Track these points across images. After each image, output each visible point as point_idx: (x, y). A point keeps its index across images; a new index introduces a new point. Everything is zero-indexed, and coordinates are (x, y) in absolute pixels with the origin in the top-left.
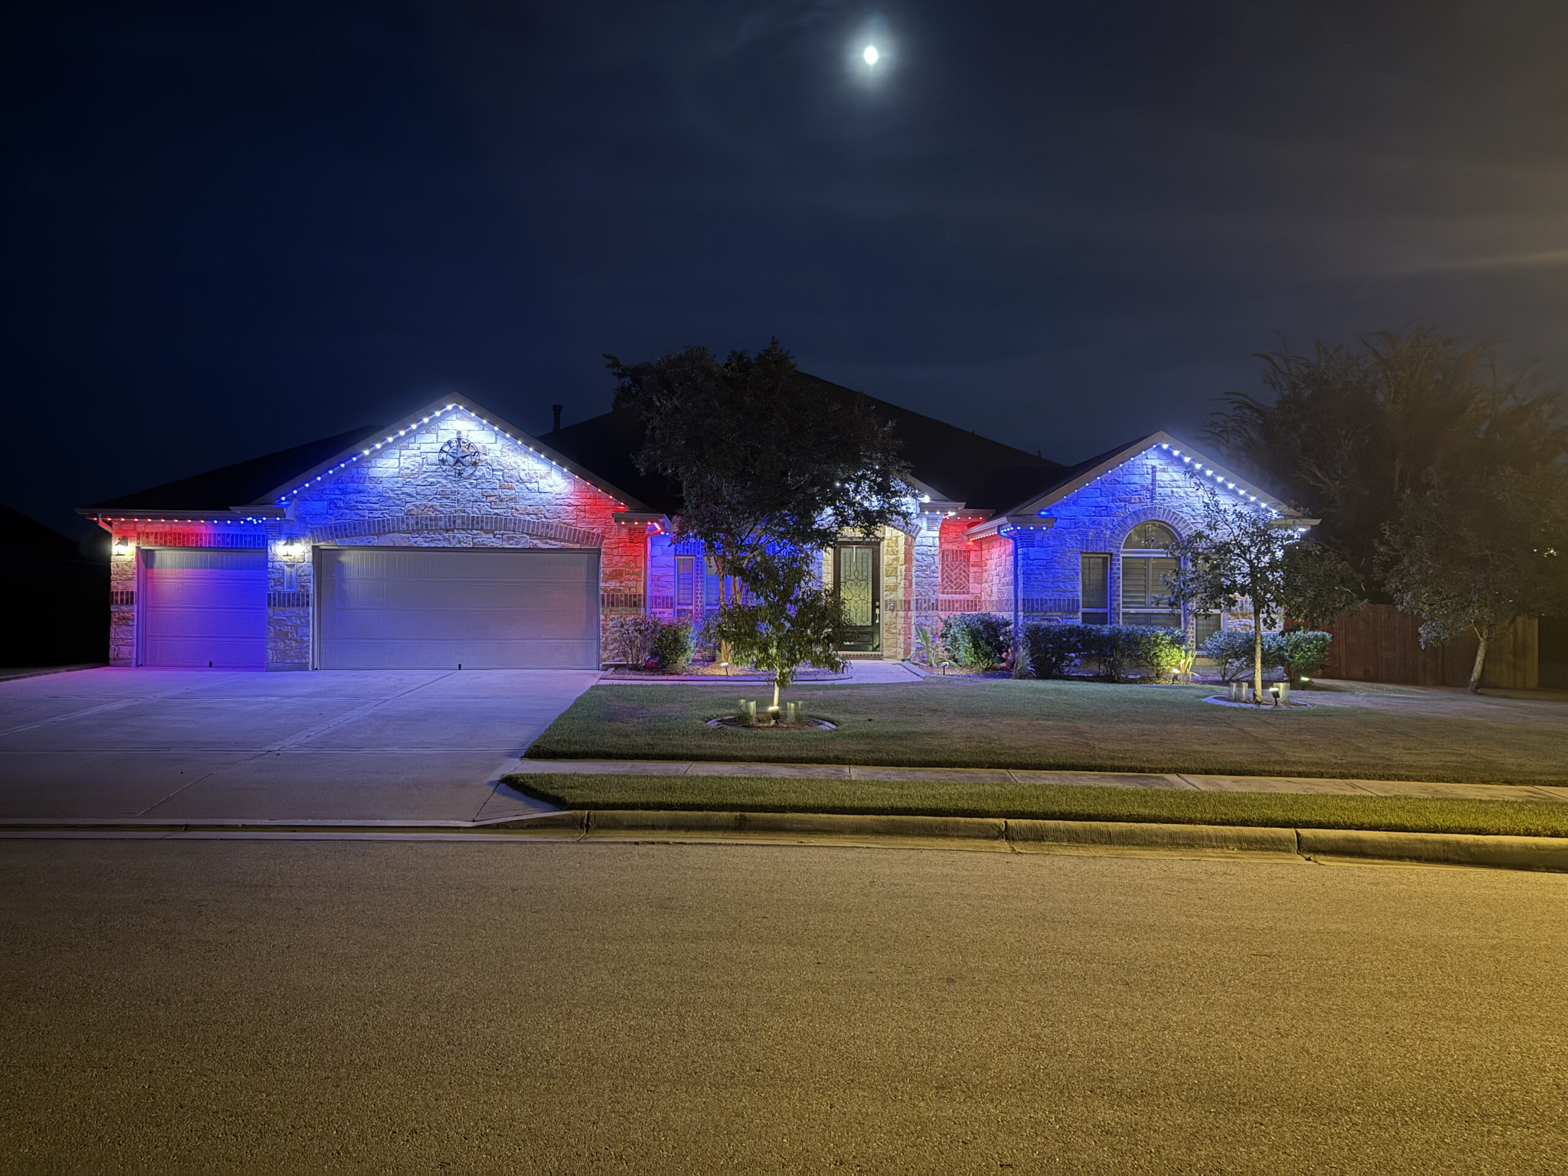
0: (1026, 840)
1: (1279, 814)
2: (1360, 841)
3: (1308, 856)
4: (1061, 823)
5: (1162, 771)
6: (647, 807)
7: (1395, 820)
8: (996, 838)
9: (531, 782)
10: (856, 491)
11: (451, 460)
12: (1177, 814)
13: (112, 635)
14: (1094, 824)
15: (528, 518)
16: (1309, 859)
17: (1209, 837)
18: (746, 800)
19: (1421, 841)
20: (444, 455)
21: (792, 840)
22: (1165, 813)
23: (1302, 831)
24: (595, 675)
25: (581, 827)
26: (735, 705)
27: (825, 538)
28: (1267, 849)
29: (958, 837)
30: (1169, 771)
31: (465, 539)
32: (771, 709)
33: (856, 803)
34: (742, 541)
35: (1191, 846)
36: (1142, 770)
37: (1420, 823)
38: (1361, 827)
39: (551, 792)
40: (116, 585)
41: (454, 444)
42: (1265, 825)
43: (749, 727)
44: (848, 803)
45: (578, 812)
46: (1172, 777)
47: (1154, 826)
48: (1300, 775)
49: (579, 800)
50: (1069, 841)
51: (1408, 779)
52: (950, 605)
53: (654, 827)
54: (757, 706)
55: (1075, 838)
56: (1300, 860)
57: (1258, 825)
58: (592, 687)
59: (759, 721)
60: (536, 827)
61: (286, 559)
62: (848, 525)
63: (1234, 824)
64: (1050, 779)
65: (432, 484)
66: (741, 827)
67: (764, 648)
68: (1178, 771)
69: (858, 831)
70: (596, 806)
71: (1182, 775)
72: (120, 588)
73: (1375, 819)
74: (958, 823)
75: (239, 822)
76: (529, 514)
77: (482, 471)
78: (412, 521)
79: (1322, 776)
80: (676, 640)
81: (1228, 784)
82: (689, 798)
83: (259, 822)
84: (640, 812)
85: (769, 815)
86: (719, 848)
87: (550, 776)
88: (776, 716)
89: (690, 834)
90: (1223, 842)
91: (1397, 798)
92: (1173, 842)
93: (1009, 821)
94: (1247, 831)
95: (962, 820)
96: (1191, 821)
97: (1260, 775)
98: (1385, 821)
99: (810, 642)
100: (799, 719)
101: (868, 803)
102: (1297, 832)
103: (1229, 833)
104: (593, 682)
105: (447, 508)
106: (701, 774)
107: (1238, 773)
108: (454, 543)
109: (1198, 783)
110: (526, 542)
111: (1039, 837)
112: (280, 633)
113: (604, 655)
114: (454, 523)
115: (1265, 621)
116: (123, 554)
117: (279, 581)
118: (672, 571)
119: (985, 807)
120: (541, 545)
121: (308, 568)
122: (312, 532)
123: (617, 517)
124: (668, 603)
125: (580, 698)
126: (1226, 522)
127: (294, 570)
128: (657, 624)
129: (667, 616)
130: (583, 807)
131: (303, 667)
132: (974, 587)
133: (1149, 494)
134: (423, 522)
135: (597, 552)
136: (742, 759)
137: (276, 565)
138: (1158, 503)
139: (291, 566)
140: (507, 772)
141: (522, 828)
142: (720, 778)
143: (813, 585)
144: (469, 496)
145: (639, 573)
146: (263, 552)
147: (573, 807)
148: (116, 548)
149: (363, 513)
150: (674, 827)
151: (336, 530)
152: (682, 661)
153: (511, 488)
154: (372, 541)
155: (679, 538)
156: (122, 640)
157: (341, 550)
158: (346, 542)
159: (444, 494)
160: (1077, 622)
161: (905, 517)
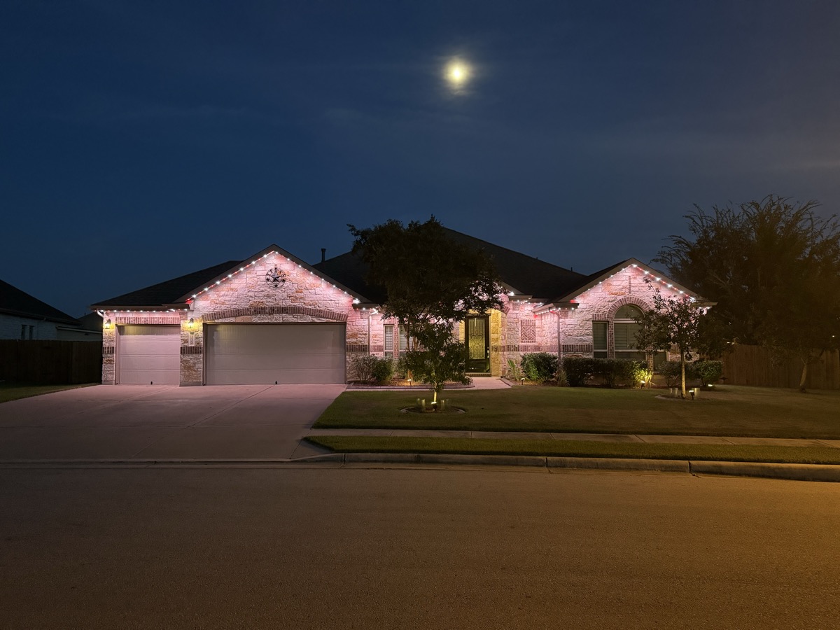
0: (556, 467)
1: (681, 454)
2: (720, 467)
3: (694, 474)
4: (574, 459)
5: (628, 433)
6: (372, 451)
7: (739, 456)
8: (541, 466)
9: (317, 440)
10: (476, 291)
11: (272, 279)
12: (631, 454)
13: (103, 368)
14: (590, 459)
15: (310, 307)
16: (694, 476)
17: (646, 465)
18: (418, 448)
19: (752, 467)
20: (268, 277)
21: (443, 467)
22: (625, 453)
23: (693, 462)
24: (344, 387)
25: (341, 461)
26: (416, 401)
27: (459, 316)
28: (675, 471)
29: (523, 465)
30: (632, 433)
31: (278, 318)
32: (432, 403)
33: (474, 450)
34: (418, 317)
35: (637, 469)
36: (618, 433)
37: (751, 458)
38: (721, 460)
39: (326, 445)
40: (106, 344)
41: (273, 271)
42: (674, 459)
43: (421, 412)
44: (470, 449)
45: (340, 454)
46: (633, 436)
47: (619, 460)
48: (697, 435)
49: (341, 448)
50: (577, 467)
51: (752, 436)
52: (525, 349)
53: (376, 461)
54: (426, 401)
55: (580, 466)
56: (690, 476)
57: (670, 459)
58: (343, 393)
59: (427, 409)
60: (320, 461)
61: (190, 330)
62: (471, 308)
63: (658, 459)
64: (571, 437)
65: (262, 291)
66: (418, 461)
67: (429, 373)
68: (636, 433)
69: (475, 463)
70: (349, 451)
71: (639, 436)
72: (107, 345)
73: (728, 456)
74: (523, 459)
75: (180, 460)
76: (310, 305)
77: (287, 284)
78: (253, 310)
79: (708, 435)
80: (385, 368)
81: (660, 439)
82: (393, 447)
83: (189, 460)
84: (369, 454)
85: (431, 455)
86: (407, 471)
87: (326, 437)
88: (435, 405)
89: (394, 464)
90: (652, 468)
91: (743, 445)
92: (628, 468)
93: (548, 458)
94: (664, 462)
95: (525, 457)
96: (637, 457)
97: (677, 435)
98: (733, 457)
99: (452, 369)
100: (446, 408)
101: (480, 449)
102: (690, 463)
103: (656, 463)
104: (343, 390)
105: (269, 303)
106: (399, 436)
107: (666, 434)
108: (273, 321)
109: (646, 439)
110: (309, 319)
111: (563, 466)
112: (187, 367)
113: (348, 377)
114: (273, 311)
115: (686, 356)
116: (109, 328)
117: (186, 341)
118: (382, 333)
119: (536, 451)
120: (316, 321)
121: (201, 334)
122: (203, 316)
123: (355, 306)
124: (380, 349)
125: (337, 399)
126: (664, 305)
127: (194, 335)
128: (375, 360)
129: (380, 355)
130: (342, 451)
131: (198, 384)
132: (538, 339)
133: (627, 291)
134: (259, 311)
135: (345, 324)
136: (418, 429)
137: (185, 333)
138: (632, 295)
139: (192, 333)
140: (305, 436)
141: (314, 462)
142: (408, 437)
143: (454, 341)
144: (281, 297)
145: (365, 334)
146: (179, 326)
147: (338, 451)
148: (105, 325)
149: (228, 306)
150: (385, 461)
151: (215, 315)
152: (388, 379)
153: (301, 292)
154: (233, 320)
155: (385, 317)
156: (108, 371)
157: (217, 325)
158: (220, 321)
159: (268, 296)
160: (591, 357)
161: (501, 303)
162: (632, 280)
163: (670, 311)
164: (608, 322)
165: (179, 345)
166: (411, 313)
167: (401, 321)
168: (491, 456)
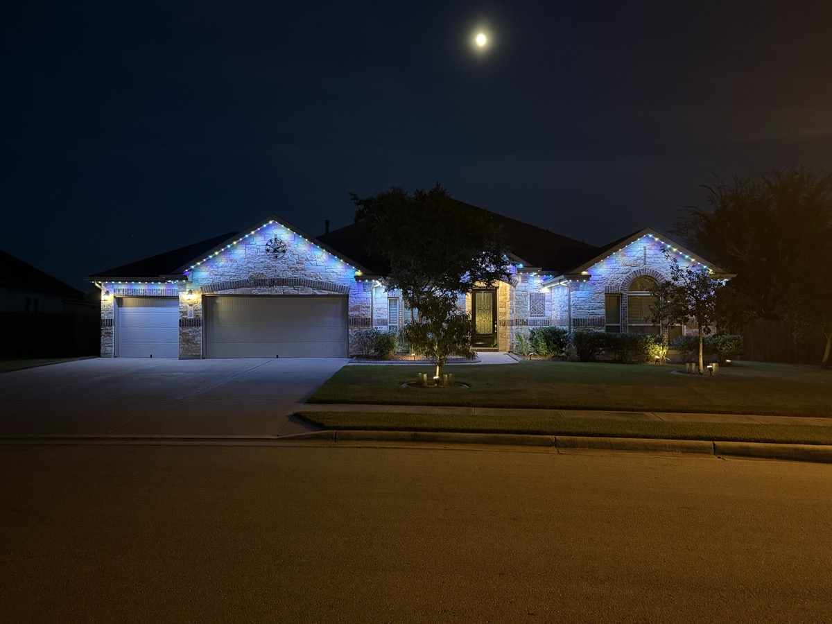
0: (566, 447)
1: (704, 434)
2: (749, 448)
3: (719, 456)
4: (585, 438)
5: (644, 410)
6: (366, 429)
7: (768, 437)
8: (550, 446)
9: (308, 416)
10: (482, 263)
11: (272, 250)
12: (648, 433)
13: (102, 341)
14: (603, 438)
15: (311, 279)
16: (719, 458)
17: (665, 446)
18: (418, 425)
19: (783, 448)
20: (268, 247)
21: (441, 446)
22: (642, 433)
23: (717, 443)
24: (346, 361)
25: (332, 439)
26: (416, 375)
27: (465, 288)
28: (697, 452)
29: (529, 445)
30: (648, 411)
31: (278, 290)
32: (435, 378)
33: (475, 428)
34: (423, 289)
35: (656, 450)
36: (633, 410)
37: (782, 438)
38: (749, 441)
39: (317, 421)
40: (104, 316)
41: (273, 241)
42: (697, 439)
43: (423, 387)
44: (471, 427)
45: (331, 431)
46: (649, 414)
47: (636, 440)
48: (719, 413)
49: (332, 425)
50: (589, 447)
51: (780, 415)
52: (534, 323)
53: (370, 439)
54: (428, 376)
55: (592, 446)
56: (715, 458)
57: (693, 439)
58: (344, 367)
59: (429, 384)
60: (309, 439)
61: (188, 301)
62: (478, 280)
63: (679, 439)
64: (582, 415)
65: (262, 262)
66: (415, 439)
67: (431, 346)
68: (653, 411)
69: (477, 442)
70: (340, 428)
71: (656, 413)
72: (106, 317)
73: (758, 436)
74: (529, 438)
75: (160, 436)
76: (311, 277)
77: (287, 255)
78: (252, 282)
79: (731, 413)
80: (388, 342)
81: (679, 417)
82: (387, 424)
83: (170, 436)
84: (362, 431)
85: (430, 433)
86: (402, 450)
87: (317, 413)
88: (437, 381)
89: (388, 443)
90: (673, 448)
91: (771, 425)
92: (646, 448)
93: (557, 437)
94: (686, 442)
95: (531, 436)
96: (655, 437)
97: (697, 413)
98: (763, 438)
99: (455, 342)
100: (450, 383)
101: (480, 428)
102: (714, 444)
103: (676, 444)
104: (345, 364)
105: (269, 275)
106: (395, 412)
107: (685, 412)
108: (274, 293)
109: (664, 417)
110: (310, 291)
111: (573, 445)
112: (186, 340)
113: (351, 350)
114: (273, 282)
115: (704, 329)
116: (107, 300)
117: (185, 313)
118: (386, 306)
119: (544, 429)
120: (318, 293)
121: (200, 306)
122: (201, 288)
123: (357, 278)
124: (384, 323)
125: (337, 372)
126: (682, 276)
127: (192, 307)
128: (377, 334)
129: (384, 329)
130: (333, 428)
131: (197, 357)
132: (547, 313)
133: (642, 262)
134: (258, 282)
135: (347, 296)
136: (418, 405)
137: (184, 305)
138: (647, 266)
139: (191, 305)
140: (296, 411)
141: (302, 439)
142: (405, 414)
143: (458, 313)
144: (281, 269)
145: (369, 307)
146: (177, 298)
147: (328, 428)
148: (103, 297)
149: (228, 277)
150: (380, 439)
151: (214, 287)
152: (391, 353)
153: (302, 264)
154: (232, 292)
155: (389, 289)
156: (107, 344)
157: (215, 297)
158: (219, 292)
159: (268, 268)
160: (603, 331)
161: (509, 275)
162: (647, 251)
163: (688, 281)
164: (622, 294)
165: (178, 317)
166: (415, 285)
167: (405, 293)
168: (495, 435)
